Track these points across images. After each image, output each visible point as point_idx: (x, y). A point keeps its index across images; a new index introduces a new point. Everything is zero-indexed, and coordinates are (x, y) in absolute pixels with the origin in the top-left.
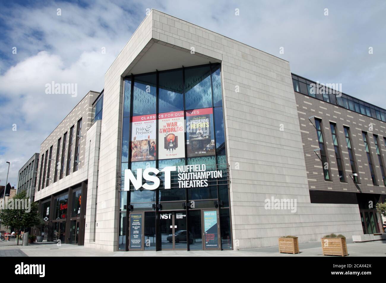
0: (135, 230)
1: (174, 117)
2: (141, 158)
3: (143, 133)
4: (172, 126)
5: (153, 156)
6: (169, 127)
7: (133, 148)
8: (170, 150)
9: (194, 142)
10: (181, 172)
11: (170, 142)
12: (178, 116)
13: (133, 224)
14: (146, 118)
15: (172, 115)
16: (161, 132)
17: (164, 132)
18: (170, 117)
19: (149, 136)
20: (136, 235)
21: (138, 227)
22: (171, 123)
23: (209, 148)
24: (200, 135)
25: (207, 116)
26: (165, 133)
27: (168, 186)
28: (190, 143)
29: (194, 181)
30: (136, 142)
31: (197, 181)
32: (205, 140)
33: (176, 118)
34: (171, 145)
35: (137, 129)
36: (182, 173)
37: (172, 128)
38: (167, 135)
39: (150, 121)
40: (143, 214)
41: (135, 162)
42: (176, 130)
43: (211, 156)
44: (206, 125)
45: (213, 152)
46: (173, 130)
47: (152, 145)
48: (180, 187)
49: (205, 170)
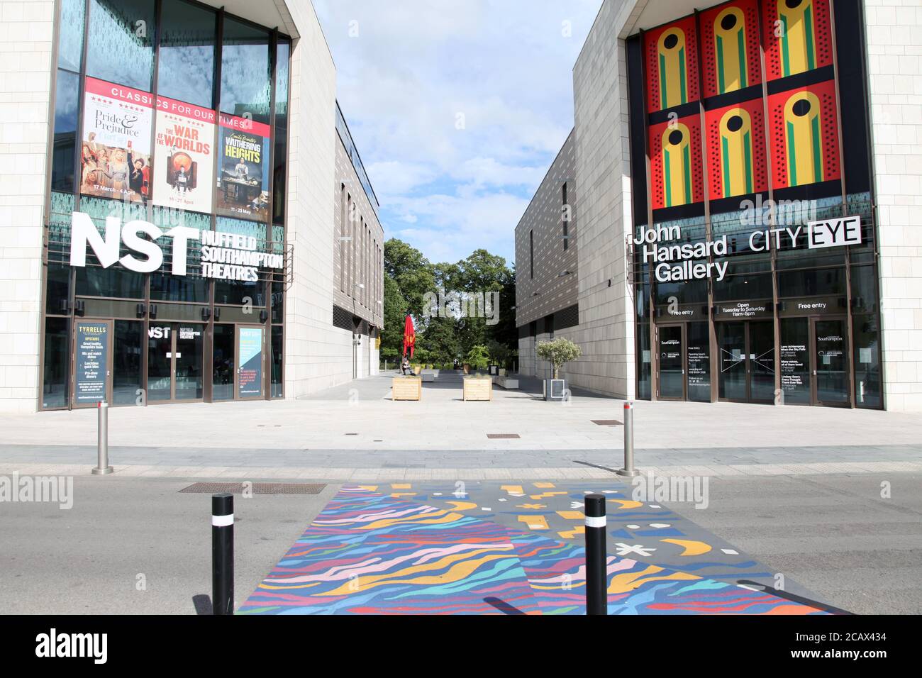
0: (89, 360)
1: (192, 116)
2: (107, 189)
3: (114, 129)
4: (185, 137)
5: (138, 191)
6: (179, 136)
7: (87, 161)
8: (179, 190)
9: (229, 186)
10: (209, 244)
11: (181, 172)
12: (200, 119)
13: (82, 347)
14: (125, 94)
15: (188, 111)
16: (161, 142)
17: (167, 144)
18: (184, 114)
19: (131, 142)
20: (92, 373)
21: (97, 354)
22: (185, 129)
23: (258, 206)
24: (242, 175)
25: (259, 141)
26: (170, 147)
27: (179, 268)
28: (222, 184)
29: (234, 267)
30: (95, 146)
31: (239, 268)
32: (250, 187)
33: (196, 121)
34: (182, 179)
35: (99, 113)
36: (210, 246)
37: (185, 141)
38: (174, 152)
39: (135, 106)
40: (111, 324)
41: (89, 197)
42: (195, 147)
43: (259, 222)
44: (254, 157)
45: (264, 215)
46: (187, 145)
47: (137, 166)
48: (204, 275)
49: (255, 248)
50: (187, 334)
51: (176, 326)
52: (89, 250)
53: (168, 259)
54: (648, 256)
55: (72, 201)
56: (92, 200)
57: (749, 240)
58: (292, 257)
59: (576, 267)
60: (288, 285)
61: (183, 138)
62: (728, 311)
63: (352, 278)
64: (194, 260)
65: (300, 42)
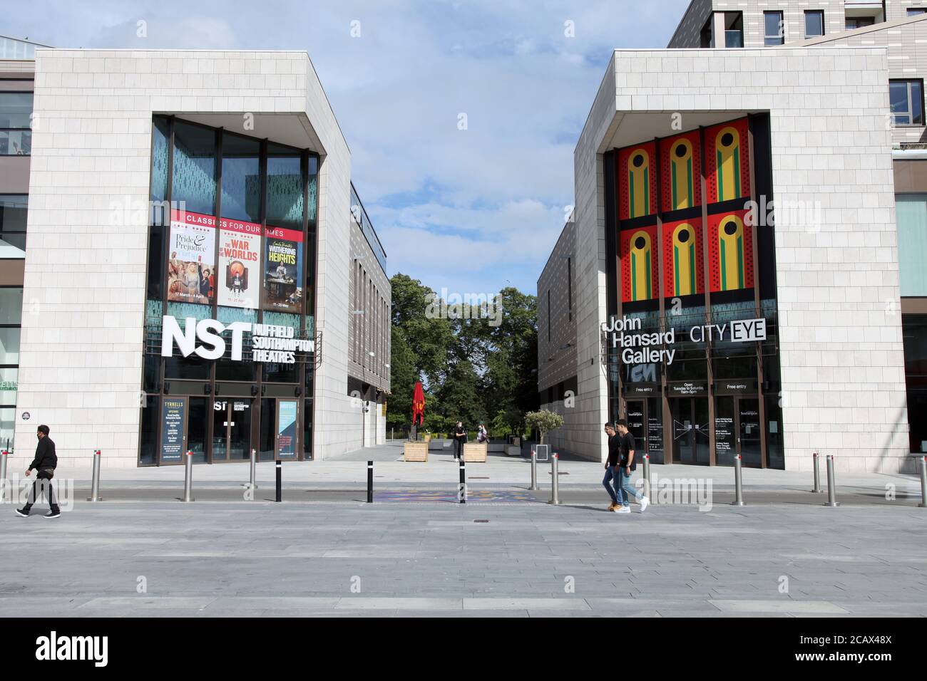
0: (171, 428)
1: (243, 231)
2: (184, 295)
3: (189, 248)
4: (240, 248)
5: (206, 295)
6: (235, 248)
7: (170, 274)
8: (235, 292)
9: (272, 286)
10: (258, 334)
11: (236, 277)
12: (250, 232)
13: (167, 418)
14: (196, 219)
15: (241, 226)
16: (222, 255)
17: (227, 256)
18: (238, 230)
19: (200, 257)
20: (173, 438)
21: (177, 423)
22: (239, 242)
23: (293, 300)
24: (281, 275)
25: (295, 246)
26: (228, 258)
27: (237, 355)
28: (266, 285)
29: (277, 352)
30: (176, 262)
31: (280, 353)
33: (247, 235)
34: (237, 283)
35: (179, 236)
36: (259, 336)
37: (239, 251)
38: (231, 262)
39: (203, 228)
40: (186, 399)
41: (172, 301)
42: (246, 257)
43: (294, 314)
44: (291, 260)
45: (298, 307)
46: (240, 255)
47: (205, 275)
48: (255, 360)
49: (292, 336)
50: (239, 407)
51: (231, 401)
52: (175, 343)
53: (229, 347)
54: (617, 342)
55: (161, 306)
56: (174, 304)
57: (690, 331)
58: (321, 341)
59: (576, 340)
60: (318, 365)
61: (238, 249)
62: (678, 389)
63: (362, 346)
64: (248, 348)
65: (327, 158)
